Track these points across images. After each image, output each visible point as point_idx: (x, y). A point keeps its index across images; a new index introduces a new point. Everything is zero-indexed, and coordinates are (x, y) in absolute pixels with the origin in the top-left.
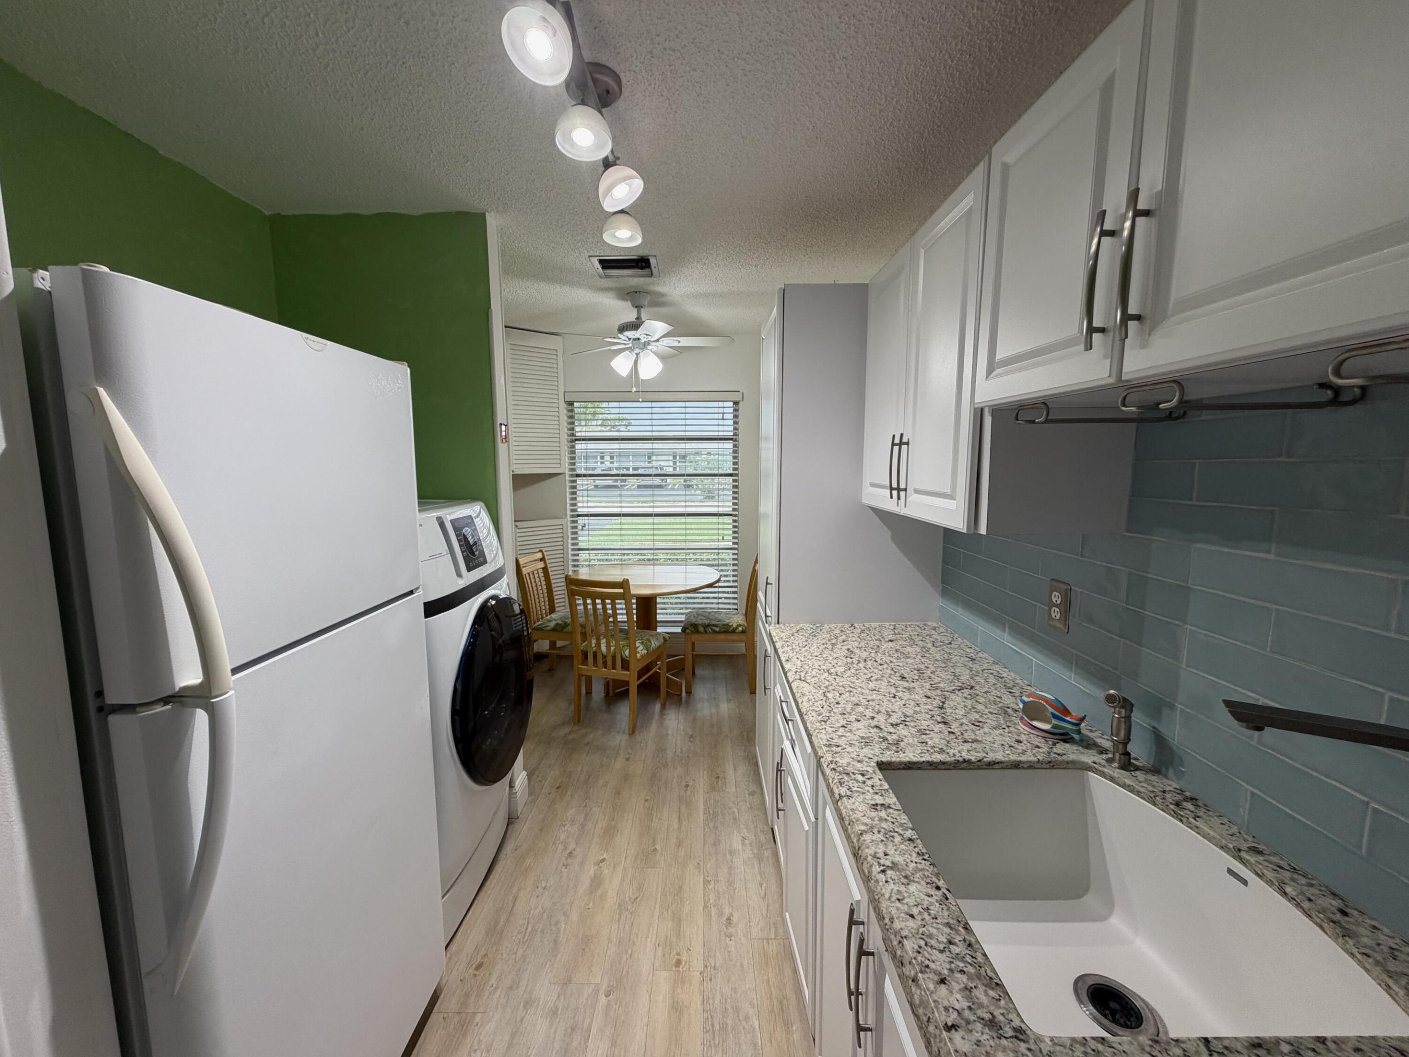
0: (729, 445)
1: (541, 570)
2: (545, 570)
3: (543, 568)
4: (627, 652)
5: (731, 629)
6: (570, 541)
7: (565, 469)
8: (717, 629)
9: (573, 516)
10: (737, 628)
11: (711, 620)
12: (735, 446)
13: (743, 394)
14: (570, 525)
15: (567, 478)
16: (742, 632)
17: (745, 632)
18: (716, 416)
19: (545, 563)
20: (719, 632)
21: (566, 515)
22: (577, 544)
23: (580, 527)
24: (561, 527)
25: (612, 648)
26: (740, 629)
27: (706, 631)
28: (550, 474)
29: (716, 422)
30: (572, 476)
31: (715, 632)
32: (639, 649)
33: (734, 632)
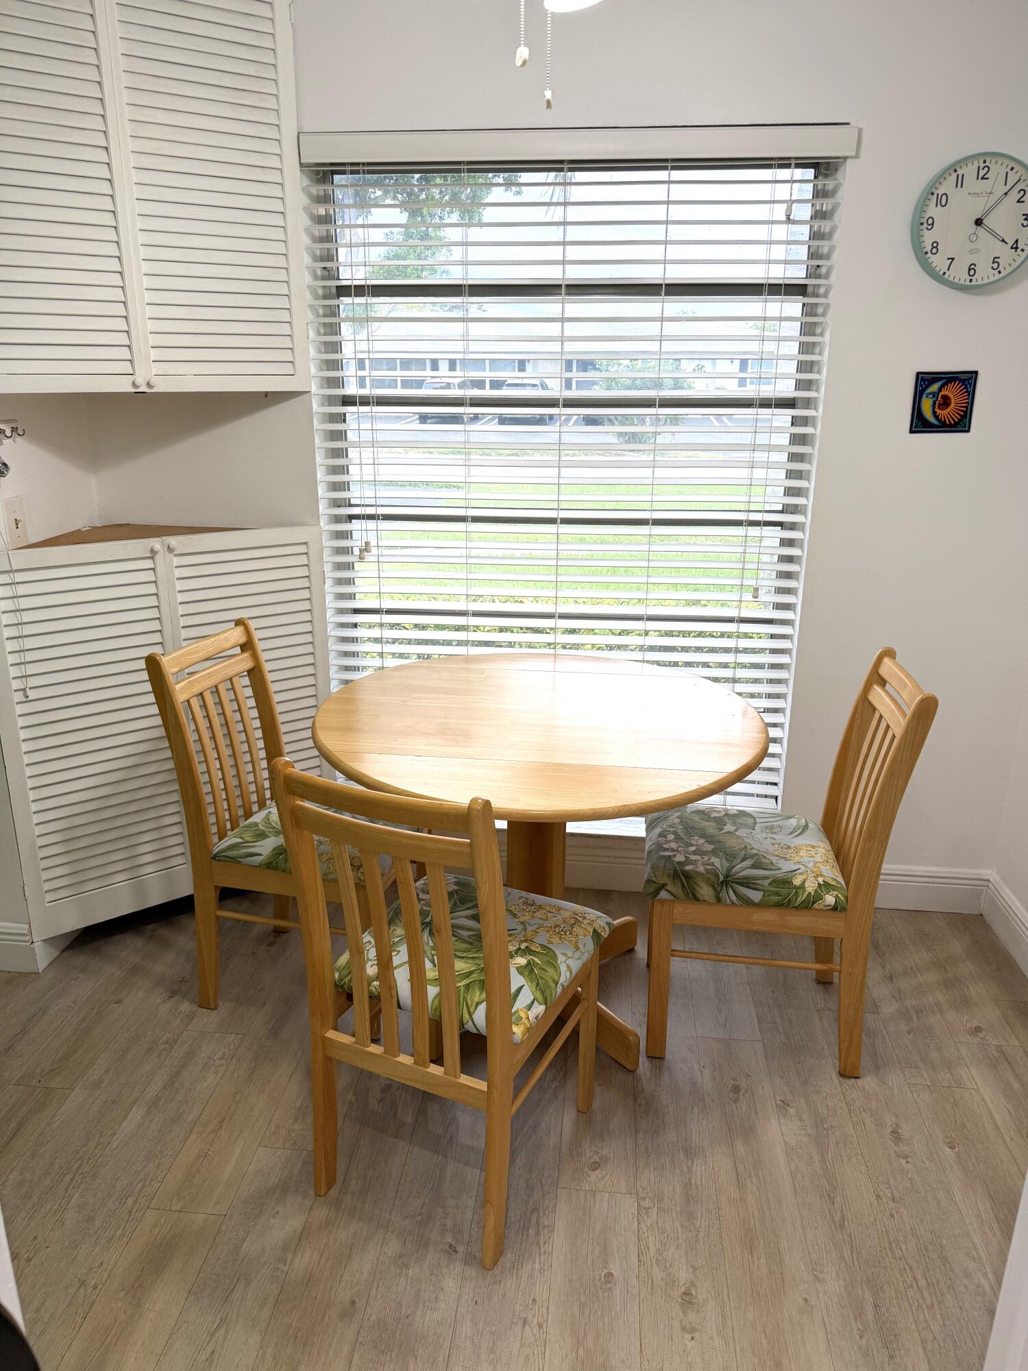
0: (793, 307)
1: (246, 681)
2: (256, 674)
3: (250, 672)
4: (480, 1015)
5: (800, 899)
6: (330, 588)
7: (308, 377)
8: (756, 896)
9: (337, 519)
10: (817, 897)
11: (731, 856)
12: (808, 310)
13: (860, 131)
14: (329, 543)
15: (316, 406)
16: (835, 908)
17: (844, 909)
18: (761, 212)
19: (255, 657)
20: (762, 905)
21: (317, 516)
22: (352, 596)
23: (356, 551)
24: (303, 549)
25: (432, 991)
26: (830, 899)
27: (719, 900)
28: (266, 394)
29: (760, 232)
30: (331, 400)
31: (748, 902)
32: (520, 1004)
33: (809, 904)
